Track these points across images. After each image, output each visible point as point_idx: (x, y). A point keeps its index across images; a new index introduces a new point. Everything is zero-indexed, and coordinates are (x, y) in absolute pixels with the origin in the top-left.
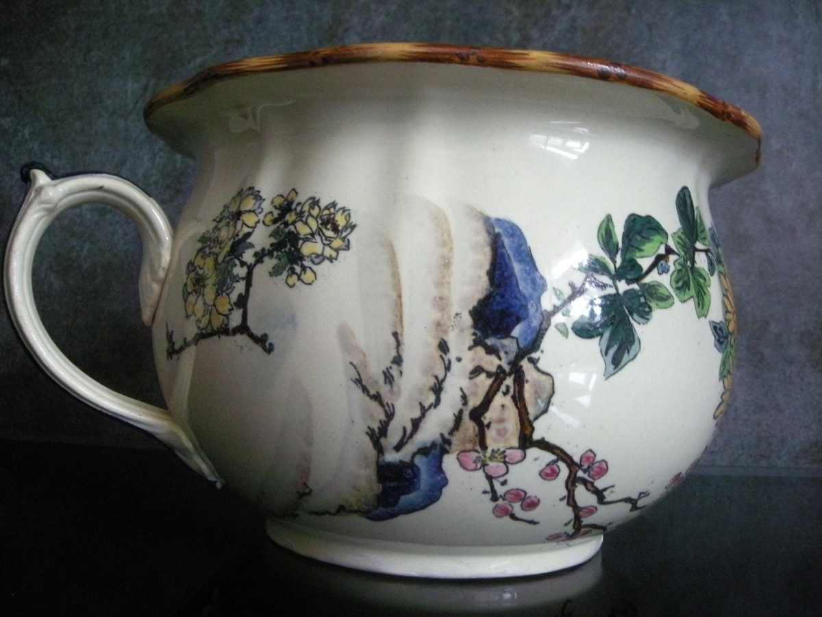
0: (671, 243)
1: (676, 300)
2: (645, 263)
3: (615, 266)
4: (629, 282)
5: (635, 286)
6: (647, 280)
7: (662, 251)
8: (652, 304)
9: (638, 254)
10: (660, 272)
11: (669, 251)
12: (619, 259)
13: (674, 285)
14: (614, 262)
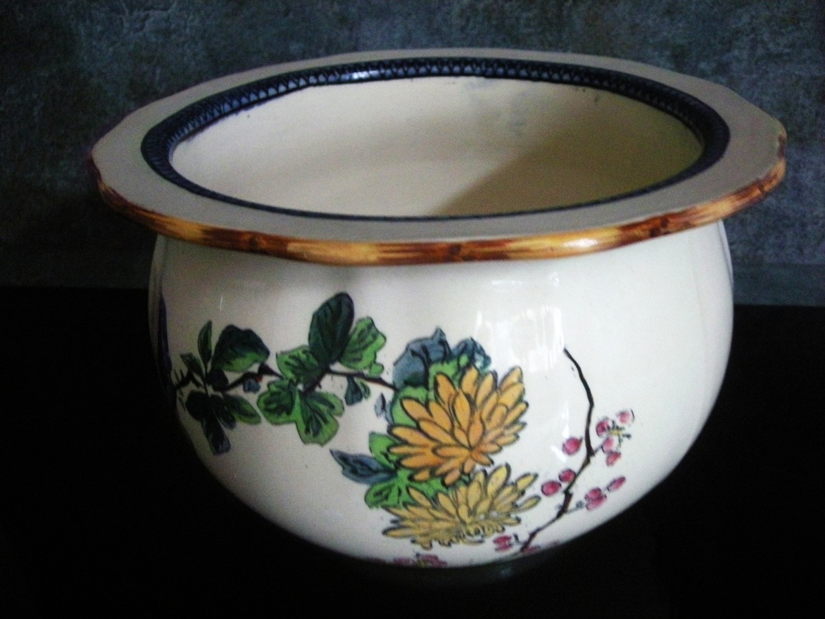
0: (272, 363)
1: (263, 419)
2: (232, 377)
3: (206, 371)
4: (215, 389)
5: (220, 394)
6: (232, 392)
7: (255, 368)
8: (236, 416)
9: (226, 366)
10: (247, 388)
11: (265, 370)
12: (209, 365)
13: (262, 405)
14: (206, 367)
